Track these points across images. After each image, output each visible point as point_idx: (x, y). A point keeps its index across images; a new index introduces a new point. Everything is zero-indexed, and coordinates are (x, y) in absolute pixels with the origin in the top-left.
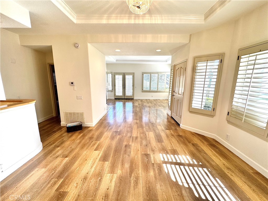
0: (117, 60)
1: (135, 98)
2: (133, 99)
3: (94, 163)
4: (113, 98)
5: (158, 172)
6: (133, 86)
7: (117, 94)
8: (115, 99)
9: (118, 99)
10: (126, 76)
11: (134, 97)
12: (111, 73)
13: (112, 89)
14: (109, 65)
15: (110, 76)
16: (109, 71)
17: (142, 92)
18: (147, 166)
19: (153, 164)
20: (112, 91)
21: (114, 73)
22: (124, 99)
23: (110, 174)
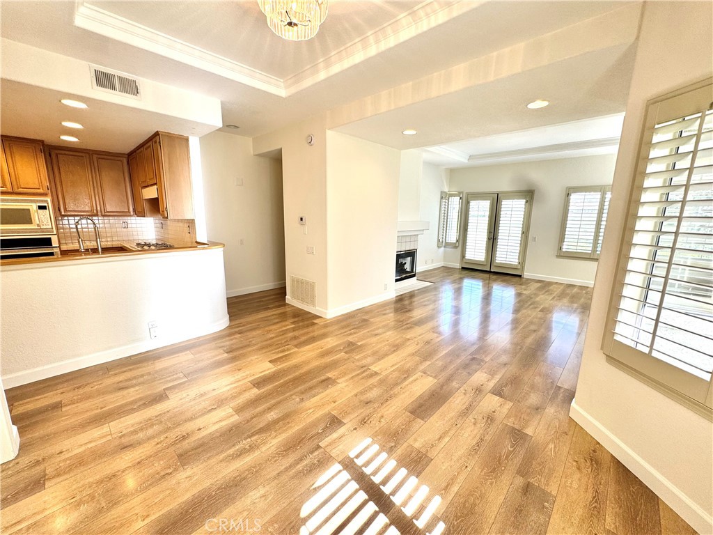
0: (471, 157)
1: (526, 275)
2: (520, 276)
3: (240, 381)
4: (458, 266)
5: (301, 469)
6: (525, 233)
7: (469, 256)
8: (463, 268)
9: (470, 270)
10: (503, 203)
11: (523, 271)
12: (459, 194)
13: (457, 241)
14: (454, 172)
15: (455, 203)
16: (454, 190)
17: (559, 256)
18: (299, 442)
19: (319, 447)
20: (455, 246)
21: (468, 194)
22: (490, 272)
23: (231, 410)
